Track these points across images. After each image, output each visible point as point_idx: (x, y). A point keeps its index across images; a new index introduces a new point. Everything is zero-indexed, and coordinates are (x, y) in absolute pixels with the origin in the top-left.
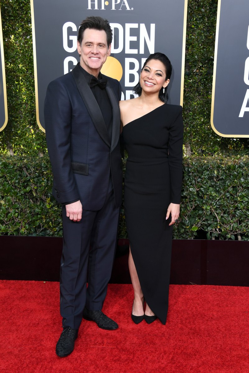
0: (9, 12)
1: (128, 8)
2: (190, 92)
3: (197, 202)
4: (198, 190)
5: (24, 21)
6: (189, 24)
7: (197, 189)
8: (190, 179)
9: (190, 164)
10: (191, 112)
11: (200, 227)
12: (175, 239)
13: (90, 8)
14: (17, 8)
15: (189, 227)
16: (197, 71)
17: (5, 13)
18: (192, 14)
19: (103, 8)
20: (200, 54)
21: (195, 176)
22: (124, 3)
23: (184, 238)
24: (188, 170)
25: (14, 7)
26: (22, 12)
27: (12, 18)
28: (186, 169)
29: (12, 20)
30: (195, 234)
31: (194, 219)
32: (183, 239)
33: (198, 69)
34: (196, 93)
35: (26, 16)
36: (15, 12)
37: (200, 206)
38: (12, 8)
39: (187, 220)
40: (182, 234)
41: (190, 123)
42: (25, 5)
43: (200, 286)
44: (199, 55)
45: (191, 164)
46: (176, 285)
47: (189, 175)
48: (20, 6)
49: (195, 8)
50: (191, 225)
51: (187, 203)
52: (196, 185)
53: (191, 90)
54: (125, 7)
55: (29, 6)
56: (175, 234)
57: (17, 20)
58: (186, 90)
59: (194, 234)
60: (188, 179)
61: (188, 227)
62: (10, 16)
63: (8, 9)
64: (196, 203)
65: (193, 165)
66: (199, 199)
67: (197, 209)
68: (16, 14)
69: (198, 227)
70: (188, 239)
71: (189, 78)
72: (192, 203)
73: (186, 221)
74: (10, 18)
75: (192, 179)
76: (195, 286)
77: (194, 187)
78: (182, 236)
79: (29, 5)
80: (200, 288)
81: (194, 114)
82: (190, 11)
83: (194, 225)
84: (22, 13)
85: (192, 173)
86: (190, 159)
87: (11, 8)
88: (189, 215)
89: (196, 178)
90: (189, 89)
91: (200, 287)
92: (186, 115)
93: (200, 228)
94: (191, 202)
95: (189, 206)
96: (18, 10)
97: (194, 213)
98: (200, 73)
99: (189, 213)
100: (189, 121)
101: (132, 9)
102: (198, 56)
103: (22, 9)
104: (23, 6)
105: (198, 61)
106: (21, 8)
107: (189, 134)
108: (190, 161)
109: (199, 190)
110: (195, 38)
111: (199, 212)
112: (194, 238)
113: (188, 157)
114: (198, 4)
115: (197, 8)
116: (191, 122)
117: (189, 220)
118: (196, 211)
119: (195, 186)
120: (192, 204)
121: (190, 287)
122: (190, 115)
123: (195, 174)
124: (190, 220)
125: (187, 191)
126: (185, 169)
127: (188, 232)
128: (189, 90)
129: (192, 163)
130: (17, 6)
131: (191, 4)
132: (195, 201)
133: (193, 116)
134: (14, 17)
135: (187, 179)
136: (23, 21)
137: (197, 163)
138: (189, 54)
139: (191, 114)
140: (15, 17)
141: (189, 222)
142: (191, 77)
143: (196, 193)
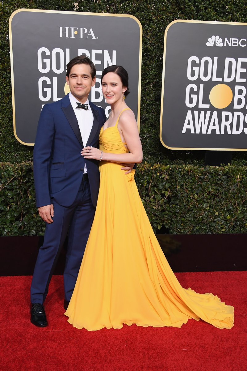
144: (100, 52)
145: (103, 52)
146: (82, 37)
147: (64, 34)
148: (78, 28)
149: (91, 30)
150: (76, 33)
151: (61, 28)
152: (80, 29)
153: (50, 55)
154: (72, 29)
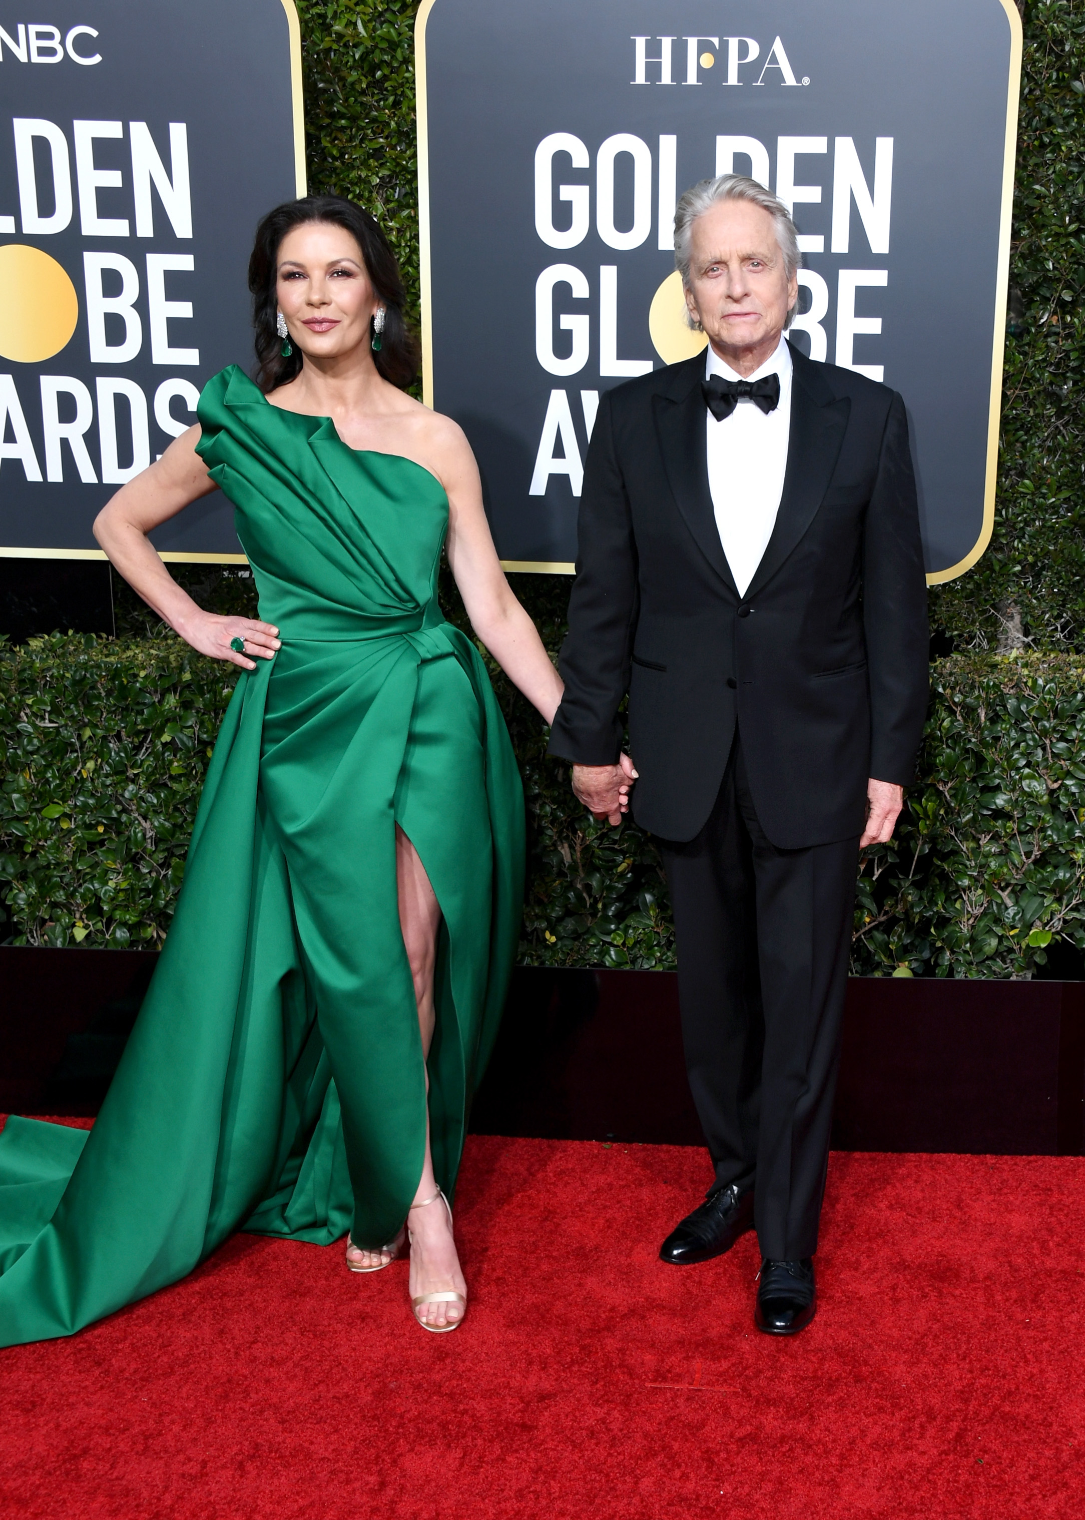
0: (331, 102)
1: (790, 79)
2: (1023, 402)
3: (1049, 832)
4: (1056, 786)
5: (386, 133)
6: (1025, 138)
7: (1049, 782)
8: (1023, 744)
9: (1026, 683)
10: (1027, 481)
11: (1058, 933)
12: (959, 976)
13: (640, 78)
14: (364, 86)
15: (1017, 931)
16: (1054, 320)
17: (318, 106)
18: (1037, 99)
19: (692, 78)
20: (1064, 255)
21: (1044, 733)
22: (774, 60)
23: (994, 973)
24: (1018, 710)
25: (350, 79)
26: (380, 100)
27: (343, 122)
28: (1011, 703)
29: (342, 129)
30: (1040, 959)
31: (1039, 900)
32: (991, 979)
33: (1055, 313)
34: (1048, 407)
35: (395, 115)
36: (356, 100)
37: (1060, 849)
38: (344, 85)
39: (1009, 902)
40: (988, 958)
41: (1021, 521)
42: (392, 72)
43: (1053, 1159)
44: (1062, 257)
45: (1030, 684)
46: (963, 1156)
47: (1022, 730)
48: (374, 76)
49: (1050, 78)
50: (1023, 926)
51: (1010, 839)
52: (1046, 768)
53: (1026, 395)
54: (777, 74)
55: (407, 75)
56: (961, 958)
57: (360, 128)
58: (1009, 393)
59: (1037, 959)
60: (1017, 745)
61: (1012, 933)
62: (334, 116)
63: (325, 91)
64: (1044, 838)
65: (1039, 689)
66: (1059, 822)
67: (1050, 863)
68: (359, 109)
69: (1053, 930)
70: (1011, 978)
71: (1021, 347)
72: (1030, 838)
73: (1007, 908)
74: (334, 123)
75: (1031, 743)
76: (1036, 1162)
77: (1040, 776)
78: (989, 967)
79: (408, 71)
80: (1055, 1167)
81: (1038, 488)
82: (1027, 91)
83: (1038, 923)
84: (378, 101)
85: (1034, 718)
86: (1026, 665)
87: (341, 84)
88: (1016, 884)
89: (1047, 742)
90: (1021, 389)
91: (1057, 1163)
92: (1006, 491)
93: (1058, 937)
94: (1027, 833)
95: (1017, 848)
96: (363, 93)
97: (1039, 876)
98: (1064, 329)
99: (1017, 877)
100: (1019, 515)
101: (806, 81)
102: (1056, 261)
103: (382, 89)
104: (385, 78)
105: (1058, 280)
106: (378, 84)
107: (1018, 568)
108: (1025, 672)
109: (1059, 788)
110: (1049, 191)
111: (1057, 875)
112: (1033, 977)
113: (1017, 658)
114: (1059, 63)
115: (1054, 77)
116: (1025, 519)
117: (1017, 903)
118: (1043, 868)
119: (1042, 771)
120: (1029, 843)
121: (1016, 1164)
122: (1023, 493)
123: (1044, 726)
124: (1023, 904)
125: (1013, 790)
126: (1005, 707)
127: (1011, 950)
128: (1022, 393)
129: (1035, 681)
130: (363, 78)
131: (1034, 62)
132: (1043, 830)
133: (1033, 494)
134: (348, 119)
135: (1012, 743)
136: (382, 132)
137: (1052, 680)
138: (1023, 257)
139: (1027, 488)
140: (353, 119)
141: (1015, 915)
142: (1028, 344)
143: (1045, 798)
144: (816, 145)
145: (831, 146)
146: (733, 79)
147: (653, 71)
148: (715, 41)
149: (778, 47)
150: (707, 61)
151: (641, 43)
152: (724, 45)
153: (587, 166)
154: (692, 43)
